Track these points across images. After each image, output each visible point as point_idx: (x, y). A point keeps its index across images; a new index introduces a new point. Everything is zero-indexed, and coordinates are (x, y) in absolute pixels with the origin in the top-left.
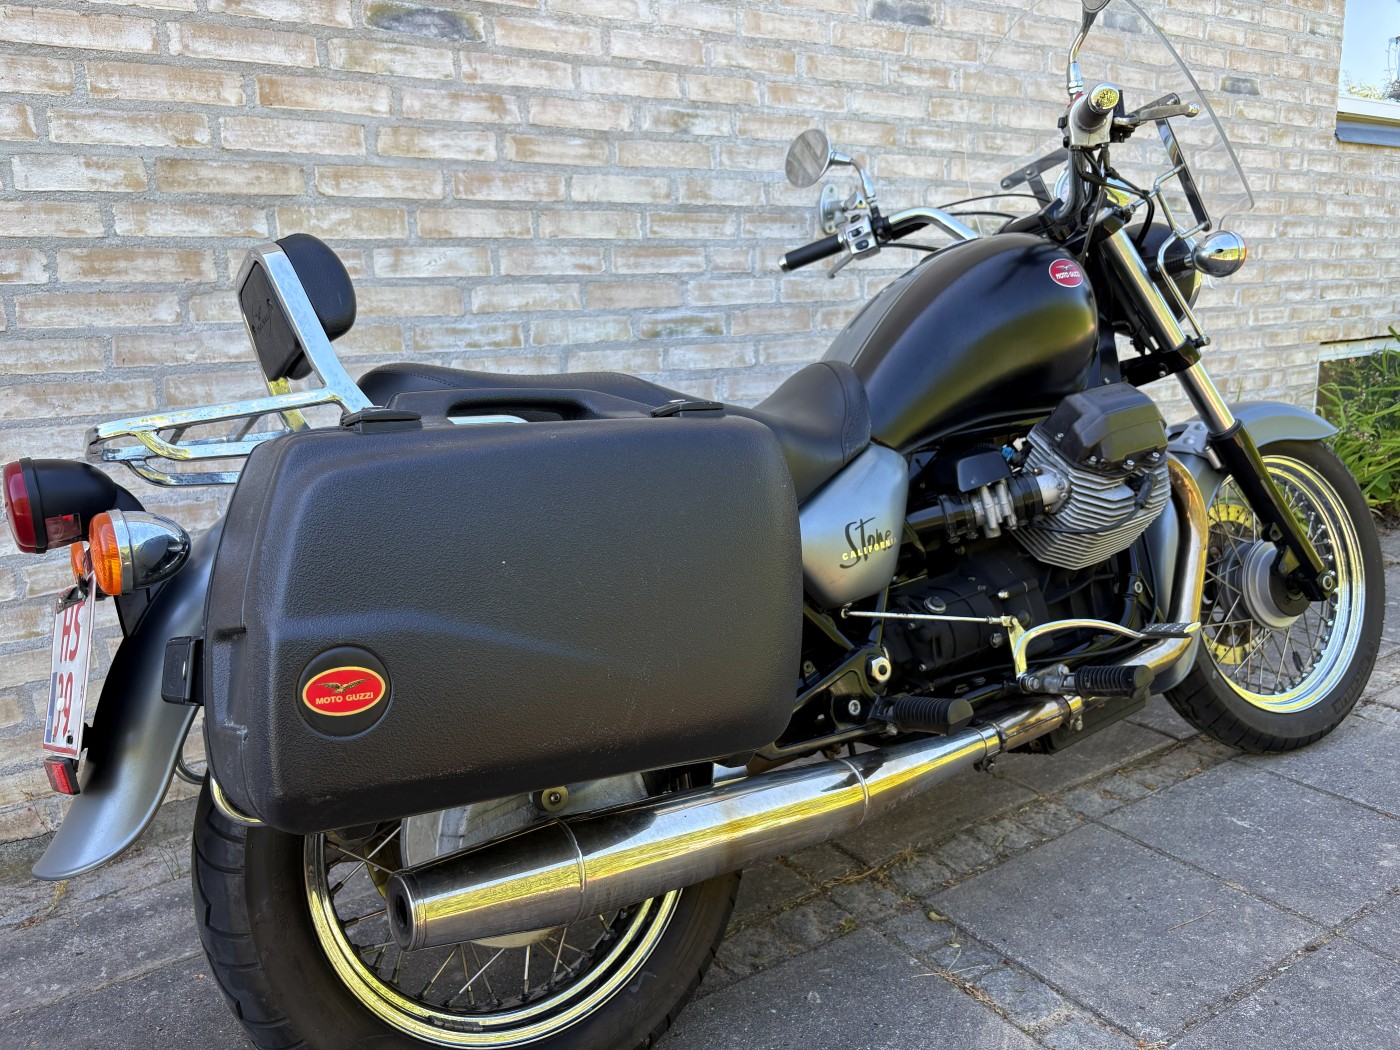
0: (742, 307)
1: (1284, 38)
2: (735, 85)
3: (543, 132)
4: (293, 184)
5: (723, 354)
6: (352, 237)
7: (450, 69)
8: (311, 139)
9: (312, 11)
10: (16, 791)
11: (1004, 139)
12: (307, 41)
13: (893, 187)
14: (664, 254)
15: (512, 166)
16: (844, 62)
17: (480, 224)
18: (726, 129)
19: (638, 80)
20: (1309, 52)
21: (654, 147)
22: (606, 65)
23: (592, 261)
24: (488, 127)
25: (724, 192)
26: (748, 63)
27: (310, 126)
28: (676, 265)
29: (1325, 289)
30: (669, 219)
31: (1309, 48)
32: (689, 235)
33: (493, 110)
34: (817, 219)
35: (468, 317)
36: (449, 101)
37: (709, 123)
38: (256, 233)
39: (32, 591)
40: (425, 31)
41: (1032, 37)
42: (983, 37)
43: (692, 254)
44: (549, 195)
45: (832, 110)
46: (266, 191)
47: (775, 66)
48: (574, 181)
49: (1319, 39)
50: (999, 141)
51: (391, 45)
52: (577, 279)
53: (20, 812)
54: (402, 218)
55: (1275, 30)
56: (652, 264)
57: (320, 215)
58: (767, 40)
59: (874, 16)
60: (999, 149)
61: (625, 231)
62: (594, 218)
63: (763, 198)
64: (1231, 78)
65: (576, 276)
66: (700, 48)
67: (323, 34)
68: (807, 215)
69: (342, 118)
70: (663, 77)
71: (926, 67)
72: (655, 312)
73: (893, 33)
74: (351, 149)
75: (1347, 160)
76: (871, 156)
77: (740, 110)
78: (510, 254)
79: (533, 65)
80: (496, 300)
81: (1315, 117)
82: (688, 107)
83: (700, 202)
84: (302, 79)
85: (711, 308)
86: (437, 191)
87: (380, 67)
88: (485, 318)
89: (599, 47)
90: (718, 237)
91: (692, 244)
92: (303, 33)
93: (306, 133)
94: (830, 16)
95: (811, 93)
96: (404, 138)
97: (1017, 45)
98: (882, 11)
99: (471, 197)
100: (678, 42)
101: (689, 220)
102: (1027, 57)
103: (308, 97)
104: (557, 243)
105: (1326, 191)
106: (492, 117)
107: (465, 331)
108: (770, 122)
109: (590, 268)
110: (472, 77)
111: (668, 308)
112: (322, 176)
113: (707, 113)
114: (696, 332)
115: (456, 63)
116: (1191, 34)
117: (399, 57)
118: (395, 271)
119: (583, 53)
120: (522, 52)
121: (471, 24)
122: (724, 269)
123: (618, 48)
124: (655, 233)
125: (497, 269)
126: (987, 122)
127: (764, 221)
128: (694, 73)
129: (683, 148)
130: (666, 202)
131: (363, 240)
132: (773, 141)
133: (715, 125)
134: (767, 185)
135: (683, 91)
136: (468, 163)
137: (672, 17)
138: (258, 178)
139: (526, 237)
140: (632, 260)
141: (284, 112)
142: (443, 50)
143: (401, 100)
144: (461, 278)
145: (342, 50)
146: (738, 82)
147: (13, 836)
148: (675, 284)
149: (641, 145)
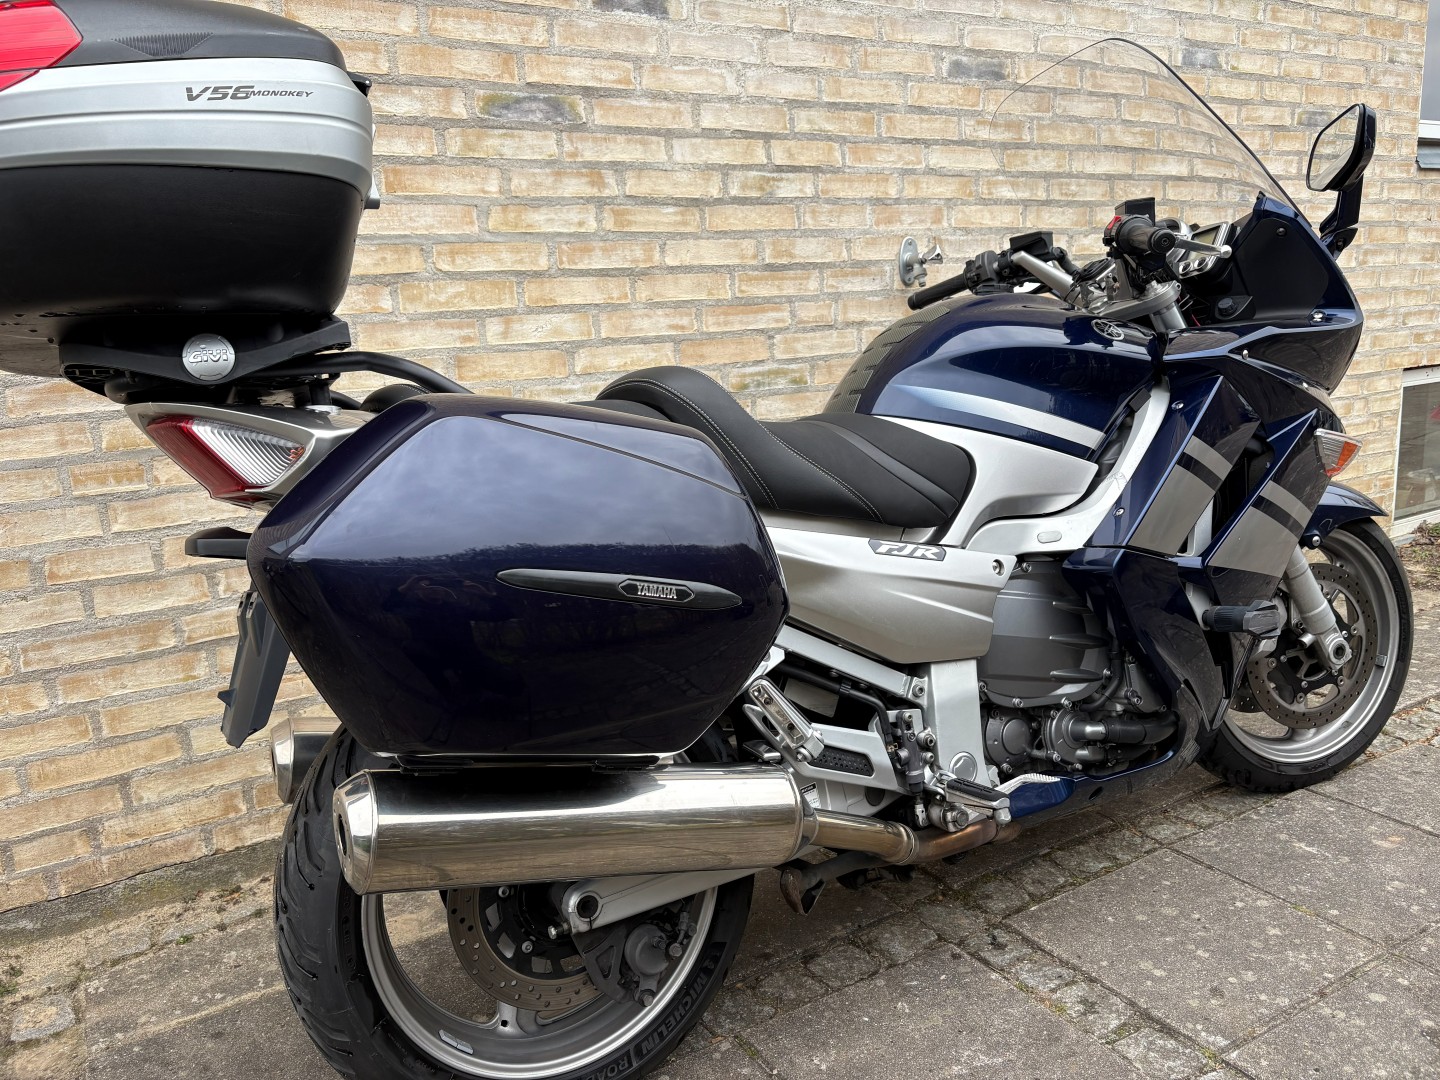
0: (825, 358)
1: (1362, 69)
2: (818, 148)
3: (639, 202)
4: (414, 263)
5: (807, 403)
6: (467, 308)
7: (554, 149)
8: (430, 221)
9: (431, 105)
10: (175, 820)
11: (1079, 185)
12: (427, 131)
13: (970, 237)
14: (752, 312)
15: (611, 236)
16: (922, 120)
17: (584, 292)
18: (809, 191)
19: (726, 149)
20: (1388, 82)
21: (742, 212)
22: (696, 136)
23: (685, 321)
24: (589, 200)
25: (807, 250)
26: (830, 128)
27: (429, 209)
28: (765, 321)
29: (1408, 315)
30: (756, 278)
31: (1387, 77)
32: (776, 292)
33: (592, 184)
34: (897, 271)
35: (572, 378)
36: (553, 179)
37: (793, 185)
38: (381, 308)
39: (190, 639)
40: (531, 118)
41: (1104, 87)
42: (1055, 89)
43: (778, 310)
44: (645, 261)
45: (910, 167)
46: (390, 271)
47: (855, 128)
48: (667, 247)
49: (1399, 68)
50: (1073, 188)
51: (501, 131)
52: (672, 339)
53: (179, 838)
54: (511, 287)
55: (1353, 62)
56: (741, 322)
57: (437, 289)
58: (847, 104)
59: (950, 76)
60: (1074, 195)
61: (714, 292)
62: (686, 280)
63: (845, 255)
64: (1307, 112)
65: (668, 336)
66: (784, 115)
67: (440, 125)
68: (887, 268)
69: (458, 200)
70: (748, 146)
71: (1001, 121)
72: (743, 366)
73: (968, 89)
74: (465, 227)
75: (1429, 186)
76: (949, 208)
77: (823, 172)
78: (609, 319)
79: (629, 141)
80: (597, 361)
81: (1395, 145)
82: (773, 172)
83: (784, 261)
84: (422, 167)
85: (794, 360)
86: (543, 263)
87: (491, 151)
88: (588, 378)
89: (690, 120)
90: (802, 293)
91: (778, 300)
92: (423, 125)
93: (425, 216)
94: (907, 78)
95: (890, 151)
96: (512, 215)
97: (1091, 94)
98: (958, 69)
99: (573, 267)
100: (764, 110)
101: (774, 278)
102: (1100, 105)
103: (427, 183)
104: (653, 305)
105: (1407, 218)
106: (593, 192)
107: (570, 391)
108: (850, 181)
109: (683, 328)
110: (574, 155)
111: (754, 362)
112: (439, 254)
113: (791, 175)
114: (782, 383)
115: (559, 143)
116: (1266, 71)
117: (508, 142)
118: (505, 338)
119: (676, 126)
120: (619, 130)
121: (572, 106)
122: (809, 322)
123: (708, 121)
124: (742, 291)
125: (598, 332)
126: (1061, 170)
127: (846, 275)
128: (778, 139)
129: (768, 211)
130: (754, 262)
131: (475, 311)
132: (854, 199)
133: (799, 187)
134: (848, 241)
135: (769, 157)
136: (570, 235)
137: (758, 88)
138: (384, 259)
139: (623, 302)
140: (722, 318)
141: (406, 197)
142: (548, 133)
143: (510, 180)
144: (566, 342)
145: (457, 139)
146: (821, 144)
147: (172, 861)
148: (762, 338)
149: (729, 209)
